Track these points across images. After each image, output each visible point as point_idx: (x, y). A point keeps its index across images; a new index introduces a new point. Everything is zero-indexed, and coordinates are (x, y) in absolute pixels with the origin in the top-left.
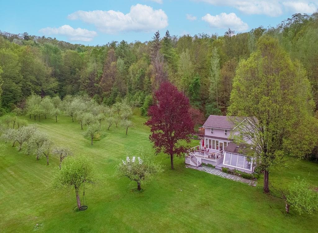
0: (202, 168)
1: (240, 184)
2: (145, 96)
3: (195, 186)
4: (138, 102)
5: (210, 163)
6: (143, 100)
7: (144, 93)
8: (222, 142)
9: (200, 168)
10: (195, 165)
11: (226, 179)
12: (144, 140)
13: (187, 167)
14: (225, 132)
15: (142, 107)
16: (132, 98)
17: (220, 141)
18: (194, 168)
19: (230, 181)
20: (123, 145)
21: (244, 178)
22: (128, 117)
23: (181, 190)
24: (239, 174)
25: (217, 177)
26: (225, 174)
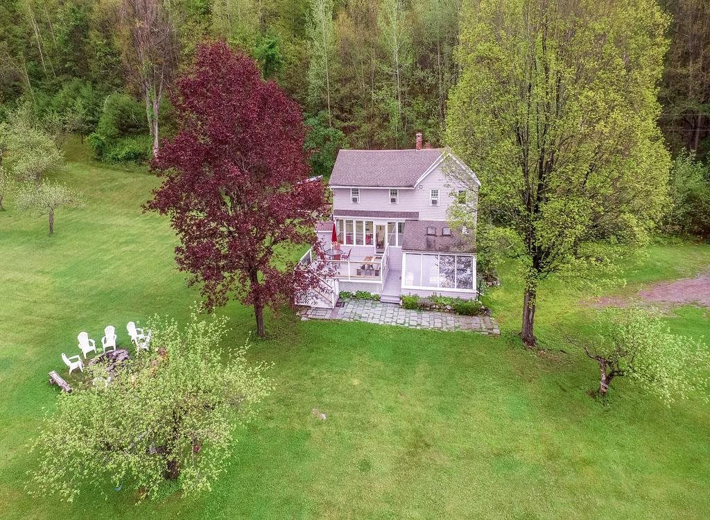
0: (349, 310)
1: (464, 336)
2: (100, 97)
3: (356, 382)
4: (76, 117)
5: (363, 290)
6: (94, 109)
7: (94, 88)
8: (384, 222)
9: (341, 310)
10: (326, 306)
11: (424, 332)
12: (127, 243)
13: (303, 319)
14: (390, 197)
15: (93, 135)
16: (49, 104)
17: (377, 222)
18: (327, 317)
19: (438, 335)
20: (44, 280)
21: (461, 314)
22: (46, 171)
23: (324, 416)
24: (449, 307)
25: (399, 330)
26: (413, 313)
